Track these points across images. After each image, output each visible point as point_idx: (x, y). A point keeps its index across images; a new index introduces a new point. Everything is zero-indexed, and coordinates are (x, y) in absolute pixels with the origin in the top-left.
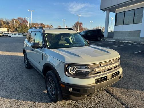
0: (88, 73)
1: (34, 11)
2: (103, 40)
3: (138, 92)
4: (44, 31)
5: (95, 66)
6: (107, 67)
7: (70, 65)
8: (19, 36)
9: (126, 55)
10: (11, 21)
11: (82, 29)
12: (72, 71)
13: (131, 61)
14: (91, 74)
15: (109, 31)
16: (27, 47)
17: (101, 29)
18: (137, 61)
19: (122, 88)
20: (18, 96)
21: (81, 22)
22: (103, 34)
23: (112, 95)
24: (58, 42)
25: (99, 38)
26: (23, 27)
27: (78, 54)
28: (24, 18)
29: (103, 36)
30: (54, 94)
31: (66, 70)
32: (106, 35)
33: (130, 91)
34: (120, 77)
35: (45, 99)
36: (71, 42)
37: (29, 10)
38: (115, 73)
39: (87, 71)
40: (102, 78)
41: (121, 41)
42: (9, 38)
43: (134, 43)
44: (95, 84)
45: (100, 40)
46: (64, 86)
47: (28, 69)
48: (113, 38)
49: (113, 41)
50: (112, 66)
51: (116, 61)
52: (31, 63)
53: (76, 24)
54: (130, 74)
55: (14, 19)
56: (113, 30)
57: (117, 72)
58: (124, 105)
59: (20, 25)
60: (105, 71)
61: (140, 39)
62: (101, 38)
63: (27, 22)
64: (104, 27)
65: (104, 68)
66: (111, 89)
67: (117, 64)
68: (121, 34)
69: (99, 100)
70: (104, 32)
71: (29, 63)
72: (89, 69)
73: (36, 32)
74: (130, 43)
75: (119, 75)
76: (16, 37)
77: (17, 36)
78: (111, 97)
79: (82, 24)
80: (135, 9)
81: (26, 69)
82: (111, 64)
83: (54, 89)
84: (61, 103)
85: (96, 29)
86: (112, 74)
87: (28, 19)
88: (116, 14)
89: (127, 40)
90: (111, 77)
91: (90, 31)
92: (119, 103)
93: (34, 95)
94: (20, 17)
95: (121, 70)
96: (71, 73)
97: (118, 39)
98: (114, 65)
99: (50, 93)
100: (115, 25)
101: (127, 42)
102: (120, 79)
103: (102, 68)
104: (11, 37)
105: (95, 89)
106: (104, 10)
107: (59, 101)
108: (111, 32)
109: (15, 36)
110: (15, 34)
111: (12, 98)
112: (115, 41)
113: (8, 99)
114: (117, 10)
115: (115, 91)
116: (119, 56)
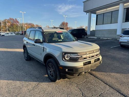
0: (78, 59)
1: (25, 13)
2: (86, 37)
3: (114, 74)
4: (43, 30)
5: (83, 54)
6: (91, 55)
7: (66, 53)
8: (12, 35)
9: (105, 49)
10: (3, 22)
11: (68, 28)
12: (67, 57)
13: (110, 54)
14: (80, 60)
15: (91, 30)
16: (27, 43)
17: (84, 28)
18: (114, 53)
19: (102, 72)
20: (25, 79)
21: (66, 22)
22: (86, 32)
23: (95, 76)
24: (52, 39)
25: (83, 36)
26: (15, 26)
27: (70, 46)
28: (15, 19)
29: (86, 34)
30: (54, 75)
31: (63, 57)
32: (88, 33)
33: (108, 73)
34: (100, 62)
35: (46, 80)
36: (62, 38)
37: (20, 12)
38: (97, 59)
39: (77, 57)
40: (88, 62)
41: (101, 38)
42: (3, 37)
43: (112, 39)
44: (83, 66)
45: (84, 38)
46: (62, 68)
47: (28, 61)
48: (95, 36)
49: (94, 38)
50: (94, 54)
51: (97, 51)
52: (31, 56)
53: (62, 24)
54: (108, 63)
55: (6, 20)
56: (94, 29)
57: (98, 59)
58: (104, 82)
59: (11, 25)
60: (89, 58)
61: (117, 36)
62: (84, 36)
63: (18, 22)
64: (87, 26)
65: (88, 55)
66: (94, 73)
67: (98, 53)
68: (101, 32)
69: (85, 80)
70: (87, 31)
71: (29, 56)
72: (79, 56)
73: (36, 31)
74: (109, 40)
75: (99, 61)
76: (9, 36)
77: (10, 34)
78: (94, 78)
79: (68, 23)
80: (112, 12)
81: (26, 61)
82: (93, 53)
83: (54, 72)
84: (59, 83)
85: (80, 28)
86: (94, 60)
87: (19, 20)
88: (97, 16)
89: (106, 38)
90: (94, 62)
91: (75, 30)
92: (100, 81)
93: (37, 78)
94: (11, 18)
95: (101, 57)
96: (67, 59)
97: (99, 36)
98: (96, 54)
99: (50, 76)
100: (96, 24)
101: (106, 39)
102: (100, 64)
103: (87, 55)
104: (4, 35)
105: (84, 69)
106: (87, 12)
107: (57, 80)
108: (93, 30)
109: (7, 35)
110: (8, 33)
111: (21, 81)
112: (96, 38)
113: (18, 81)
114: (97, 12)
115: (97, 74)
116: (99, 48)
